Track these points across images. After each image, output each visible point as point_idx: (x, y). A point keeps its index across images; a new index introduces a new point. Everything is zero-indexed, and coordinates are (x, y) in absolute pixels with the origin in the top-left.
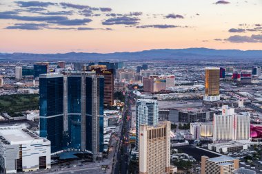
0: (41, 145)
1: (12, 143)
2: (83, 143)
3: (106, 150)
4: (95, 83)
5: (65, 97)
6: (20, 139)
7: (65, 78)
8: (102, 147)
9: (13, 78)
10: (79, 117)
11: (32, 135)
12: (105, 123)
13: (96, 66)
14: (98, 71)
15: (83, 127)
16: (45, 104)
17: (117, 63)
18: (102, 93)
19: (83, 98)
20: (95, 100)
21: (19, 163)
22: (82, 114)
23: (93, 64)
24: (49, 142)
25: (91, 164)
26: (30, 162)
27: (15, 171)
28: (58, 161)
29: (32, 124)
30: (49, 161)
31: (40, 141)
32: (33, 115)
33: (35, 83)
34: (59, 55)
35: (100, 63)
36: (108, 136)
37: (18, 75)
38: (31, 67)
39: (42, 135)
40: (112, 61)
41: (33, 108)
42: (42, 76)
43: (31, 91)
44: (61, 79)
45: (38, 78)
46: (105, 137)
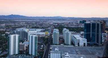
1: (77, 39)
2: (96, 41)
3: (103, 44)
4: (100, 25)
5: (91, 28)
6: (79, 38)
7: (91, 24)
8: (101, 43)
9: (77, 23)
10: (95, 34)
11: (82, 37)
12: (103, 36)
13: (100, 21)
14: (101, 22)
15: (96, 37)
16: (85, 30)
17: (106, 20)
18: (102, 28)
19: (96, 29)
20: (100, 30)
21: (79, 44)
22: (96, 33)
23: (99, 20)
24: (86, 40)
25: (98, 47)
26: (81, 44)
27: (77, 46)
28: (88, 45)
29: (82, 35)
30: (86, 44)
31: (84, 39)
32: (82, 33)
34: (89, 18)
35: (101, 20)
36: (104, 40)
37: (79, 23)
38: (82, 21)
39: (84, 38)
40: (105, 20)
41: (82, 31)
42: (85, 23)
43: (82, 27)
44: (90, 24)
45: (84, 24)
46: (102, 40)
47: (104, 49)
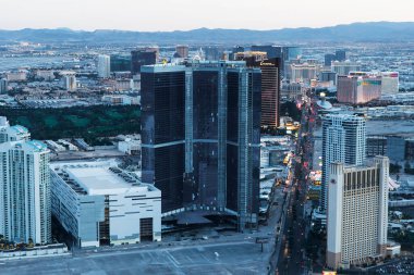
0: (143, 197)
1: (92, 192)
2: (221, 196)
3: (264, 210)
4: (245, 82)
5: (189, 108)
6: (105, 185)
7: (189, 73)
9: (94, 76)
10: (214, 146)
11: (127, 180)
12: (264, 161)
13: (247, 53)
14: (251, 61)
15: (222, 165)
16: (150, 123)
17: (286, 49)
18: (257, 102)
19: (222, 110)
20: (245, 115)
21: (104, 229)
22: (219, 141)
23: (241, 49)
24: (158, 193)
25: (236, 236)
26: (124, 229)
27: (97, 244)
28: (174, 228)
29: (127, 160)
30: (157, 227)
31: (142, 189)
32: (129, 143)
33: (134, 85)
35: (255, 48)
36: (269, 184)
37: (104, 70)
38: (127, 54)
39: (144, 180)
40: (277, 44)
41: (130, 130)
42: (145, 68)
43: (127, 100)
44: (180, 76)
45: (138, 77)
46: (262, 185)
47: (272, 242)
